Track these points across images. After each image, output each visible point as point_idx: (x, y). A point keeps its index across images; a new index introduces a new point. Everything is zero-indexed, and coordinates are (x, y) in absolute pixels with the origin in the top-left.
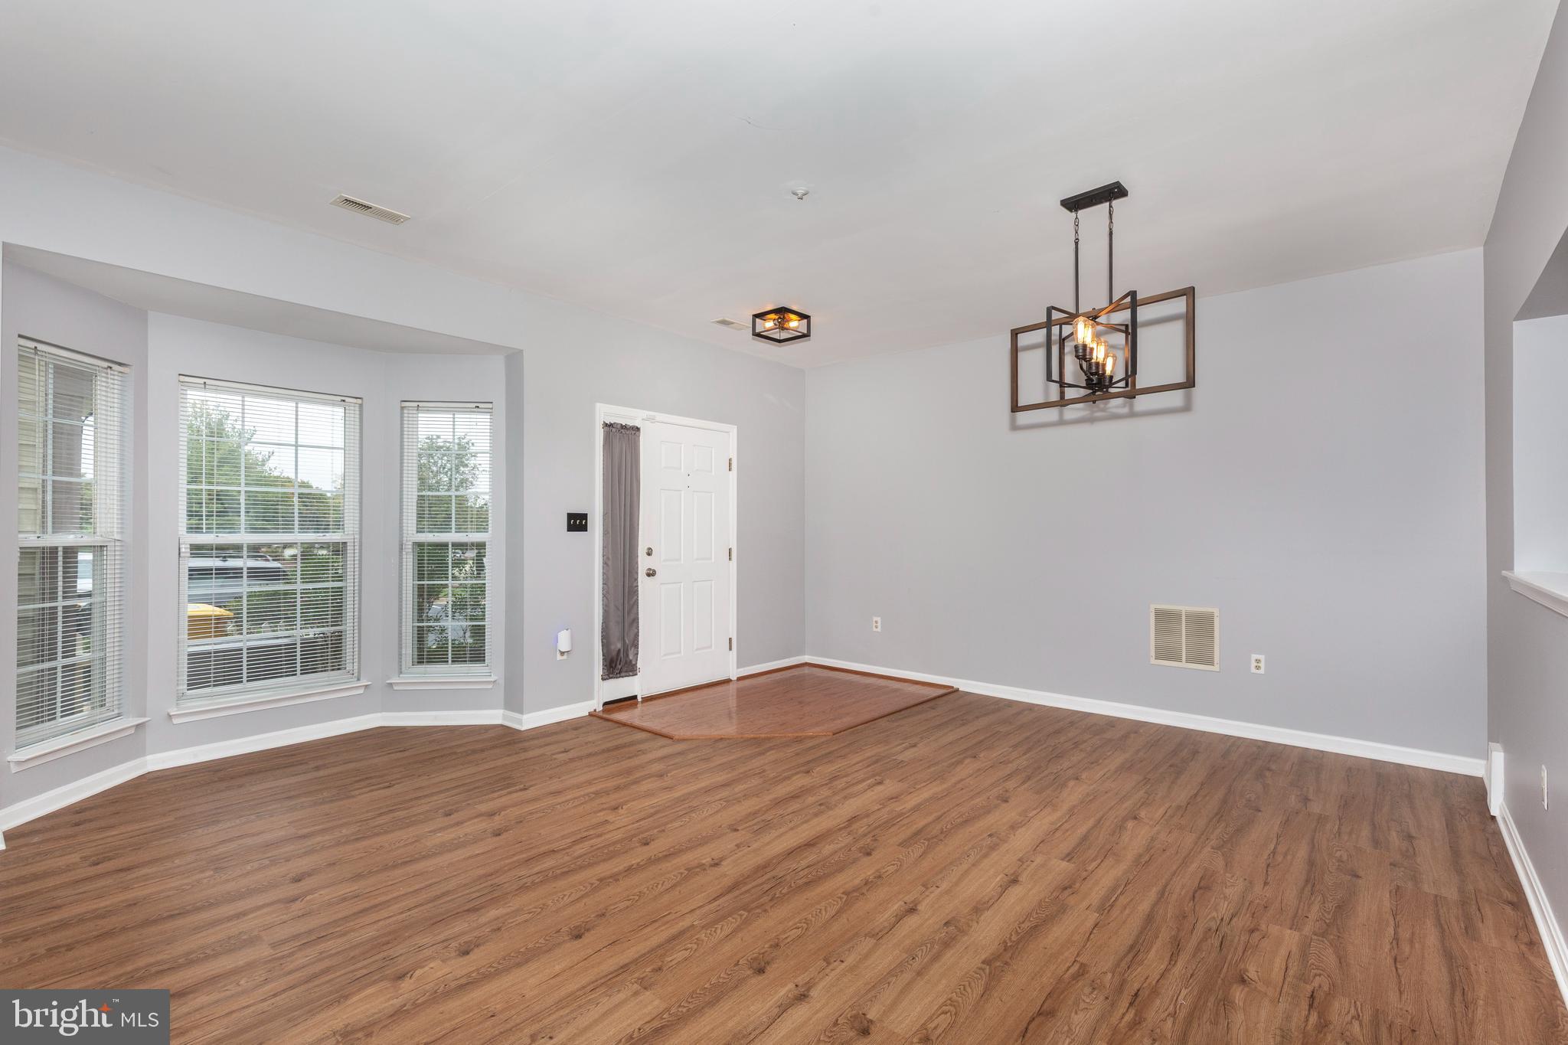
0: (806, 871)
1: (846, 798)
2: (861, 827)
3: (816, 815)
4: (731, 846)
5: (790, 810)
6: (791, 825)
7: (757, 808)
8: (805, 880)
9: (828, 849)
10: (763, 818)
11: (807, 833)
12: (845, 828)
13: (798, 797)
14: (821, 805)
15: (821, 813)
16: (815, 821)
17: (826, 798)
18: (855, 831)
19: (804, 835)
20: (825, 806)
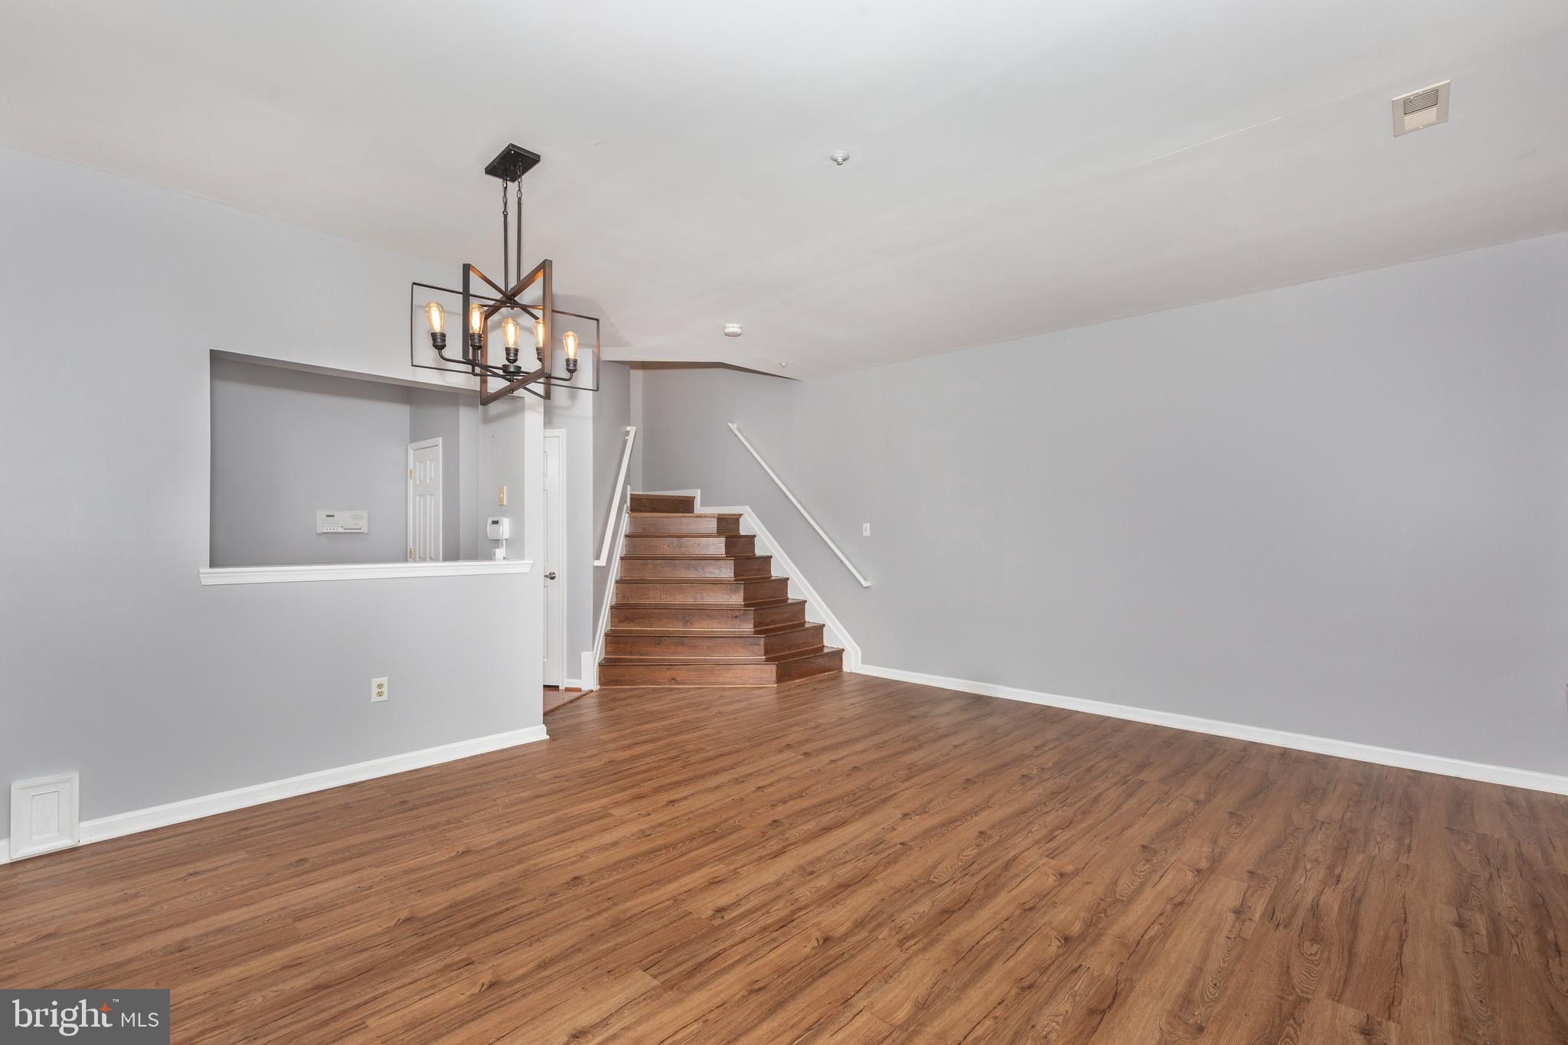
0: (831, 809)
1: (778, 883)
2: (773, 845)
3: (819, 859)
4: (900, 829)
5: (849, 866)
6: (847, 848)
7: (889, 870)
8: (832, 804)
9: (811, 826)
10: (879, 857)
11: (829, 840)
12: (790, 845)
13: (840, 886)
14: (812, 873)
15: (811, 863)
16: (820, 852)
17: (804, 884)
18: (781, 841)
19: (833, 838)
20: (808, 872)
